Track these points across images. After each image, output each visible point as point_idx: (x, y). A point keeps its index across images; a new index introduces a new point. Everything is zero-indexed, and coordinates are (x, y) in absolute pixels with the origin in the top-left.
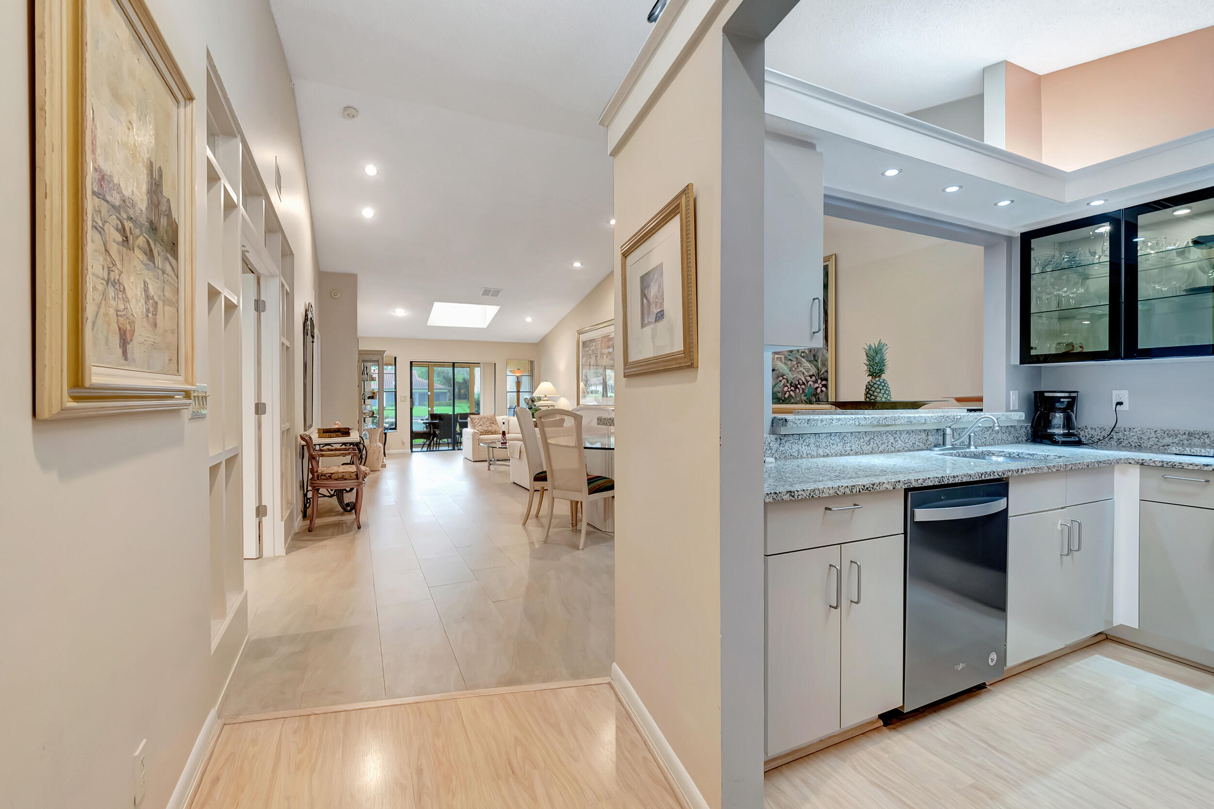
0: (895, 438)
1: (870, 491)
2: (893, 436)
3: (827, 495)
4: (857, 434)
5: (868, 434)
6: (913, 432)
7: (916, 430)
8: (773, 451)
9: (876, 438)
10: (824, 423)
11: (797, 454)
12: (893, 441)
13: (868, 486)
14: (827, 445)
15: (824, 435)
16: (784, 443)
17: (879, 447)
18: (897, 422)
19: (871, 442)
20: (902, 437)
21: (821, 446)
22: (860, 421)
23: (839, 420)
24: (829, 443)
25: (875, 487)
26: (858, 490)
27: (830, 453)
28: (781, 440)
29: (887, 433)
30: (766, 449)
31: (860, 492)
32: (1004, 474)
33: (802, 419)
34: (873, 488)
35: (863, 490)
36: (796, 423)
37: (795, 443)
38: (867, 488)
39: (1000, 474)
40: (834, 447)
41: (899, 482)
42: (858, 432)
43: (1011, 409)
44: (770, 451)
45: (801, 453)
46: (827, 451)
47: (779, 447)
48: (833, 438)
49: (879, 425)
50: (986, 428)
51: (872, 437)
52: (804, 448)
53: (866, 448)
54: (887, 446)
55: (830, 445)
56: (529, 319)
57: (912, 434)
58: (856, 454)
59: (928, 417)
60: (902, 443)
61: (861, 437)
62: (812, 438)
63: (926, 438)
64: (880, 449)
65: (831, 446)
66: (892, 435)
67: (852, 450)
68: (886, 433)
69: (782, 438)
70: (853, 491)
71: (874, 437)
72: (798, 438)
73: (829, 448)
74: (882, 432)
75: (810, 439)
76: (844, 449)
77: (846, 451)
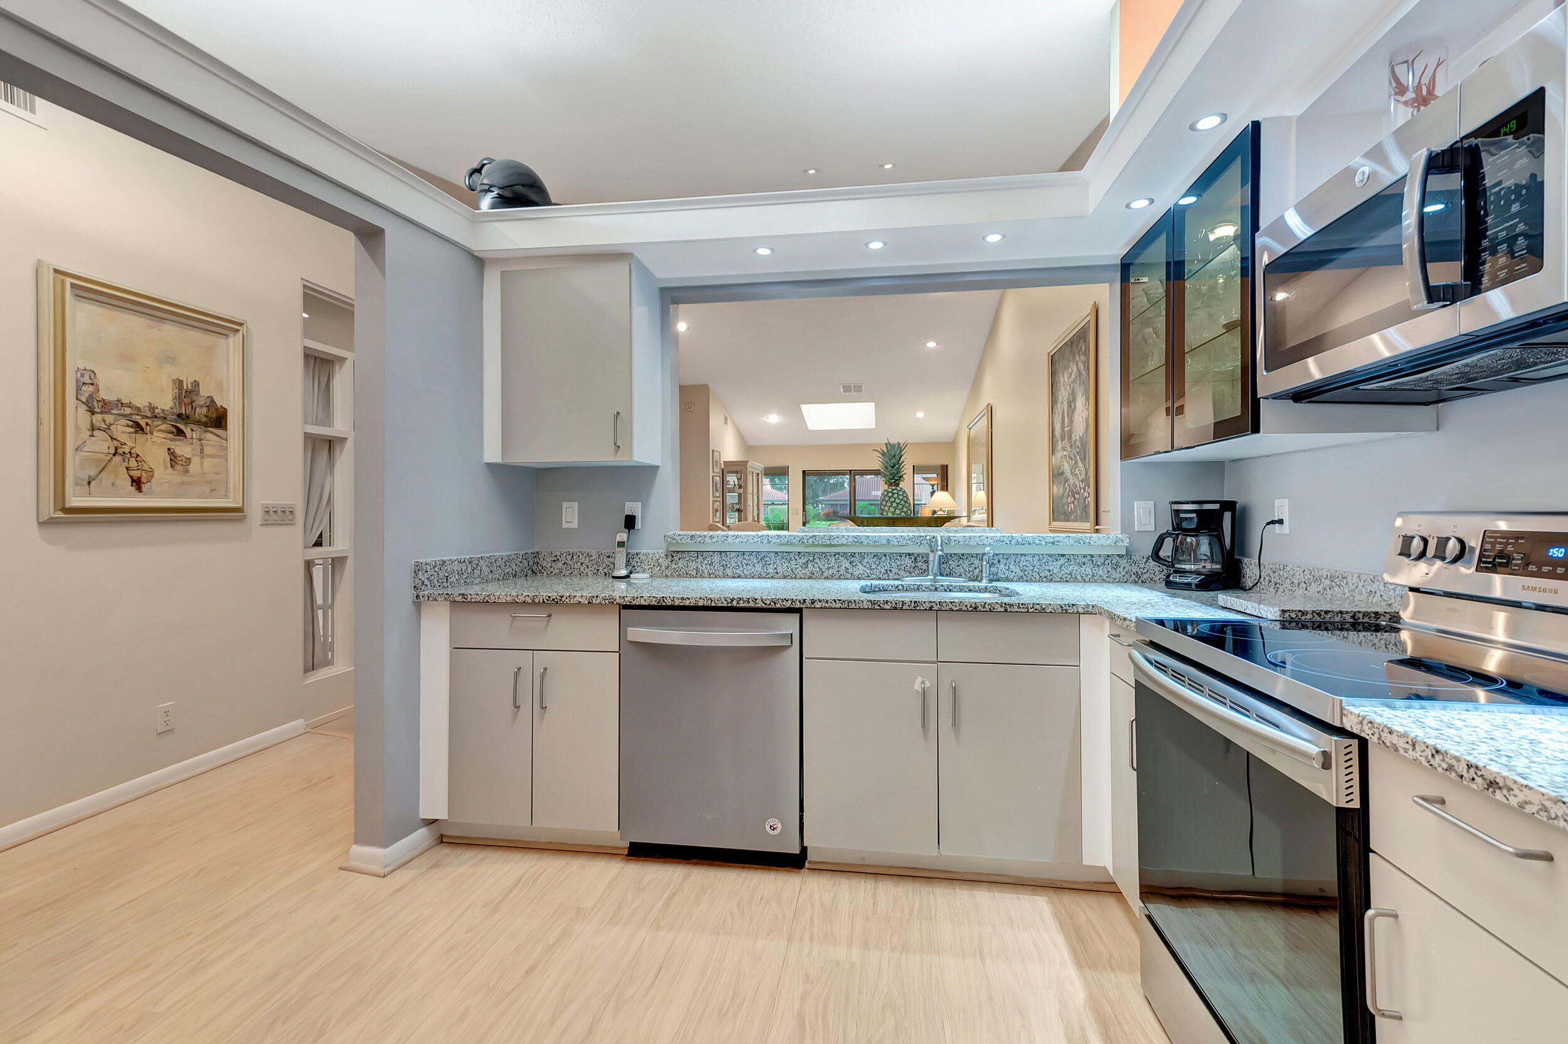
0: (851, 563)
1: (557, 602)
2: (848, 560)
3: (504, 601)
4: (785, 554)
5: (804, 555)
6: (885, 556)
7: (891, 554)
8: (663, 568)
9: (817, 560)
10: (714, 540)
11: (695, 573)
12: (848, 565)
13: (554, 597)
14: (738, 566)
15: (734, 554)
16: (678, 560)
17: (823, 572)
18: (835, 542)
19: (810, 565)
20: (866, 560)
21: (729, 566)
22: (770, 539)
23: (737, 537)
24: (742, 563)
25: (563, 599)
26: (541, 600)
27: (742, 574)
28: (673, 556)
29: (837, 556)
30: (654, 566)
31: (544, 602)
32: (775, 603)
33: (683, 535)
34: (560, 600)
35: (548, 600)
36: (675, 539)
37: (693, 561)
38: (553, 600)
39: (768, 602)
40: (749, 568)
41: (597, 597)
42: (786, 552)
43: (1136, 530)
44: (659, 568)
45: (701, 572)
46: (738, 572)
47: (670, 564)
48: (747, 558)
49: (813, 545)
50: (1051, 556)
51: (811, 559)
52: (704, 566)
53: (800, 572)
54: (838, 571)
55: (743, 566)
56: (920, 415)
57: (884, 558)
58: (785, 577)
59: (894, 536)
60: (865, 569)
61: (793, 558)
62: (716, 556)
63: (913, 565)
64: (825, 574)
65: (745, 566)
66: (846, 558)
67: (777, 573)
68: (835, 555)
69: (674, 555)
70: (536, 600)
71: (814, 559)
72: (696, 555)
73: (741, 569)
74: (828, 554)
75: (713, 558)
76: (766, 570)
77: (768, 574)
